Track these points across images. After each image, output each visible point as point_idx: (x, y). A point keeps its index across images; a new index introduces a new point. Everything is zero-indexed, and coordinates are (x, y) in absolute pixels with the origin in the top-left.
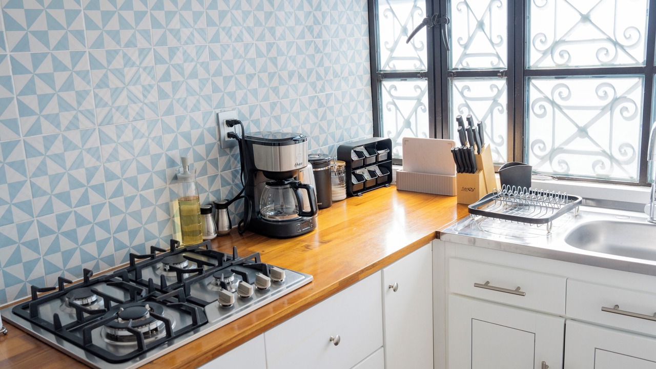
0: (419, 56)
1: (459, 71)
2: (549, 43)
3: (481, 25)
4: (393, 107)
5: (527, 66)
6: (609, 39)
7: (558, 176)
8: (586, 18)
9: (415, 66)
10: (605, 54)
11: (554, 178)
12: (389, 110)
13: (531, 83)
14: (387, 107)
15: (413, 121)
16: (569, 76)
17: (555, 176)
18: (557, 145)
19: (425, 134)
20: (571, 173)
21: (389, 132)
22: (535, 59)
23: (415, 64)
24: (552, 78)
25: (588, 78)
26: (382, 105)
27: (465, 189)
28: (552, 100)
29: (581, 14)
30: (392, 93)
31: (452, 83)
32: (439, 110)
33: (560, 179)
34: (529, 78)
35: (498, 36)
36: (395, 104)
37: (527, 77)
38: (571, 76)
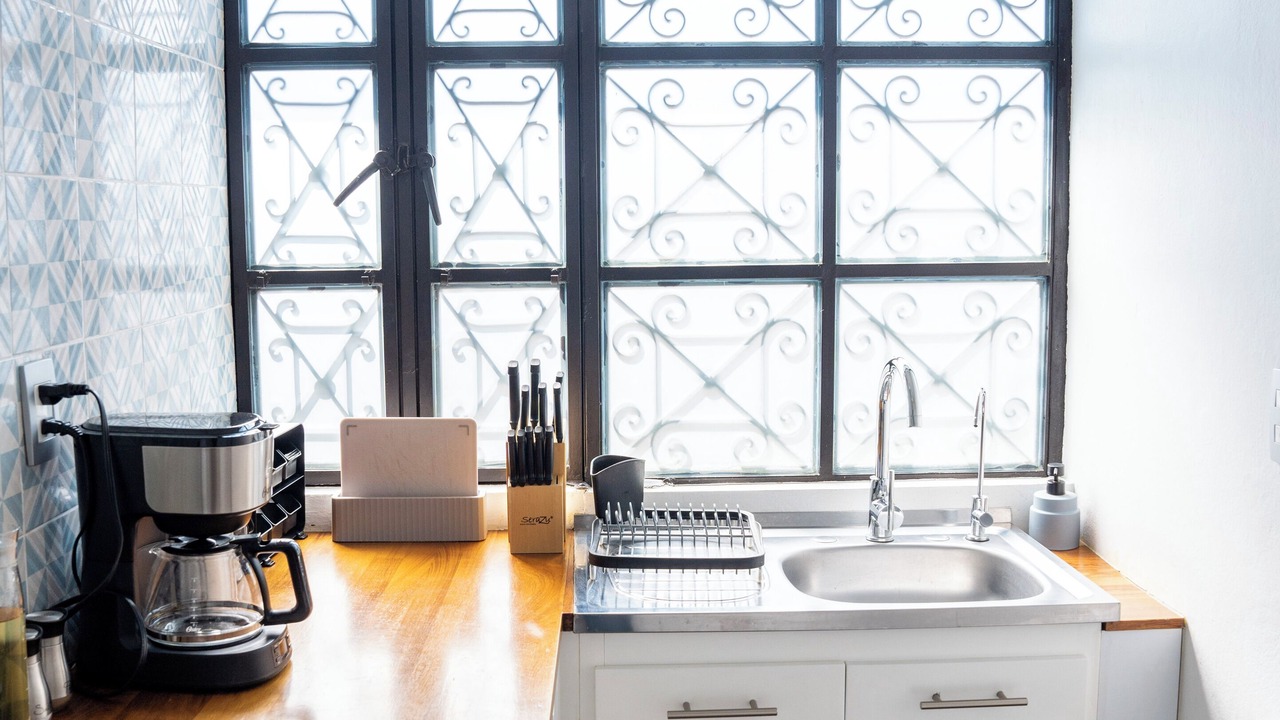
0: (356, 235)
1: (454, 268)
2: (644, 218)
3: (501, 172)
4: (286, 352)
5: (602, 261)
6: (756, 213)
7: (673, 477)
8: (710, 172)
9: (346, 256)
10: (750, 241)
11: (666, 481)
12: (277, 358)
13: (610, 295)
14: (271, 352)
15: (339, 381)
16: (685, 281)
17: (668, 478)
18: (665, 417)
19: (371, 409)
20: (694, 468)
21: (276, 411)
22: (617, 249)
23: (344, 255)
24: (653, 285)
25: (722, 284)
26: (256, 348)
27: (528, 521)
28: (653, 326)
29: (703, 165)
30: (284, 319)
31: (437, 295)
32: (409, 355)
33: (677, 482)
34: (606, 285)
35: (541, 198)
36: (293, 345)
37: (602, 283)
38: (689, 281)
